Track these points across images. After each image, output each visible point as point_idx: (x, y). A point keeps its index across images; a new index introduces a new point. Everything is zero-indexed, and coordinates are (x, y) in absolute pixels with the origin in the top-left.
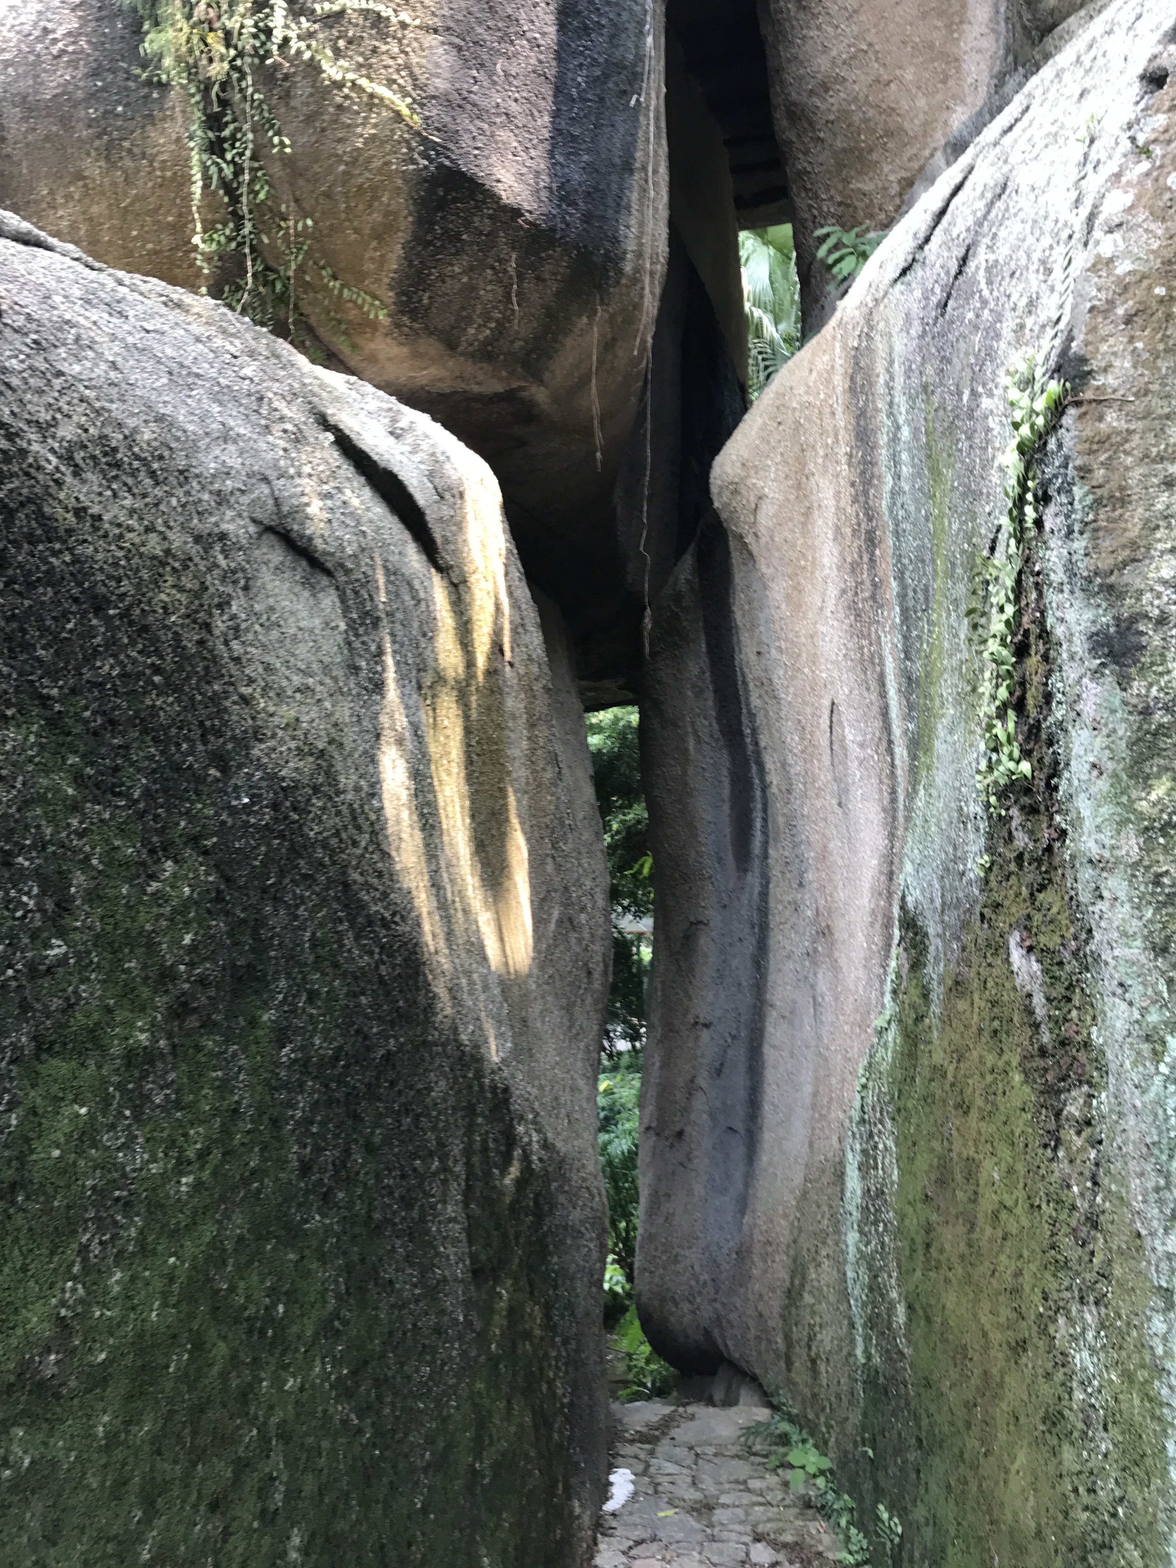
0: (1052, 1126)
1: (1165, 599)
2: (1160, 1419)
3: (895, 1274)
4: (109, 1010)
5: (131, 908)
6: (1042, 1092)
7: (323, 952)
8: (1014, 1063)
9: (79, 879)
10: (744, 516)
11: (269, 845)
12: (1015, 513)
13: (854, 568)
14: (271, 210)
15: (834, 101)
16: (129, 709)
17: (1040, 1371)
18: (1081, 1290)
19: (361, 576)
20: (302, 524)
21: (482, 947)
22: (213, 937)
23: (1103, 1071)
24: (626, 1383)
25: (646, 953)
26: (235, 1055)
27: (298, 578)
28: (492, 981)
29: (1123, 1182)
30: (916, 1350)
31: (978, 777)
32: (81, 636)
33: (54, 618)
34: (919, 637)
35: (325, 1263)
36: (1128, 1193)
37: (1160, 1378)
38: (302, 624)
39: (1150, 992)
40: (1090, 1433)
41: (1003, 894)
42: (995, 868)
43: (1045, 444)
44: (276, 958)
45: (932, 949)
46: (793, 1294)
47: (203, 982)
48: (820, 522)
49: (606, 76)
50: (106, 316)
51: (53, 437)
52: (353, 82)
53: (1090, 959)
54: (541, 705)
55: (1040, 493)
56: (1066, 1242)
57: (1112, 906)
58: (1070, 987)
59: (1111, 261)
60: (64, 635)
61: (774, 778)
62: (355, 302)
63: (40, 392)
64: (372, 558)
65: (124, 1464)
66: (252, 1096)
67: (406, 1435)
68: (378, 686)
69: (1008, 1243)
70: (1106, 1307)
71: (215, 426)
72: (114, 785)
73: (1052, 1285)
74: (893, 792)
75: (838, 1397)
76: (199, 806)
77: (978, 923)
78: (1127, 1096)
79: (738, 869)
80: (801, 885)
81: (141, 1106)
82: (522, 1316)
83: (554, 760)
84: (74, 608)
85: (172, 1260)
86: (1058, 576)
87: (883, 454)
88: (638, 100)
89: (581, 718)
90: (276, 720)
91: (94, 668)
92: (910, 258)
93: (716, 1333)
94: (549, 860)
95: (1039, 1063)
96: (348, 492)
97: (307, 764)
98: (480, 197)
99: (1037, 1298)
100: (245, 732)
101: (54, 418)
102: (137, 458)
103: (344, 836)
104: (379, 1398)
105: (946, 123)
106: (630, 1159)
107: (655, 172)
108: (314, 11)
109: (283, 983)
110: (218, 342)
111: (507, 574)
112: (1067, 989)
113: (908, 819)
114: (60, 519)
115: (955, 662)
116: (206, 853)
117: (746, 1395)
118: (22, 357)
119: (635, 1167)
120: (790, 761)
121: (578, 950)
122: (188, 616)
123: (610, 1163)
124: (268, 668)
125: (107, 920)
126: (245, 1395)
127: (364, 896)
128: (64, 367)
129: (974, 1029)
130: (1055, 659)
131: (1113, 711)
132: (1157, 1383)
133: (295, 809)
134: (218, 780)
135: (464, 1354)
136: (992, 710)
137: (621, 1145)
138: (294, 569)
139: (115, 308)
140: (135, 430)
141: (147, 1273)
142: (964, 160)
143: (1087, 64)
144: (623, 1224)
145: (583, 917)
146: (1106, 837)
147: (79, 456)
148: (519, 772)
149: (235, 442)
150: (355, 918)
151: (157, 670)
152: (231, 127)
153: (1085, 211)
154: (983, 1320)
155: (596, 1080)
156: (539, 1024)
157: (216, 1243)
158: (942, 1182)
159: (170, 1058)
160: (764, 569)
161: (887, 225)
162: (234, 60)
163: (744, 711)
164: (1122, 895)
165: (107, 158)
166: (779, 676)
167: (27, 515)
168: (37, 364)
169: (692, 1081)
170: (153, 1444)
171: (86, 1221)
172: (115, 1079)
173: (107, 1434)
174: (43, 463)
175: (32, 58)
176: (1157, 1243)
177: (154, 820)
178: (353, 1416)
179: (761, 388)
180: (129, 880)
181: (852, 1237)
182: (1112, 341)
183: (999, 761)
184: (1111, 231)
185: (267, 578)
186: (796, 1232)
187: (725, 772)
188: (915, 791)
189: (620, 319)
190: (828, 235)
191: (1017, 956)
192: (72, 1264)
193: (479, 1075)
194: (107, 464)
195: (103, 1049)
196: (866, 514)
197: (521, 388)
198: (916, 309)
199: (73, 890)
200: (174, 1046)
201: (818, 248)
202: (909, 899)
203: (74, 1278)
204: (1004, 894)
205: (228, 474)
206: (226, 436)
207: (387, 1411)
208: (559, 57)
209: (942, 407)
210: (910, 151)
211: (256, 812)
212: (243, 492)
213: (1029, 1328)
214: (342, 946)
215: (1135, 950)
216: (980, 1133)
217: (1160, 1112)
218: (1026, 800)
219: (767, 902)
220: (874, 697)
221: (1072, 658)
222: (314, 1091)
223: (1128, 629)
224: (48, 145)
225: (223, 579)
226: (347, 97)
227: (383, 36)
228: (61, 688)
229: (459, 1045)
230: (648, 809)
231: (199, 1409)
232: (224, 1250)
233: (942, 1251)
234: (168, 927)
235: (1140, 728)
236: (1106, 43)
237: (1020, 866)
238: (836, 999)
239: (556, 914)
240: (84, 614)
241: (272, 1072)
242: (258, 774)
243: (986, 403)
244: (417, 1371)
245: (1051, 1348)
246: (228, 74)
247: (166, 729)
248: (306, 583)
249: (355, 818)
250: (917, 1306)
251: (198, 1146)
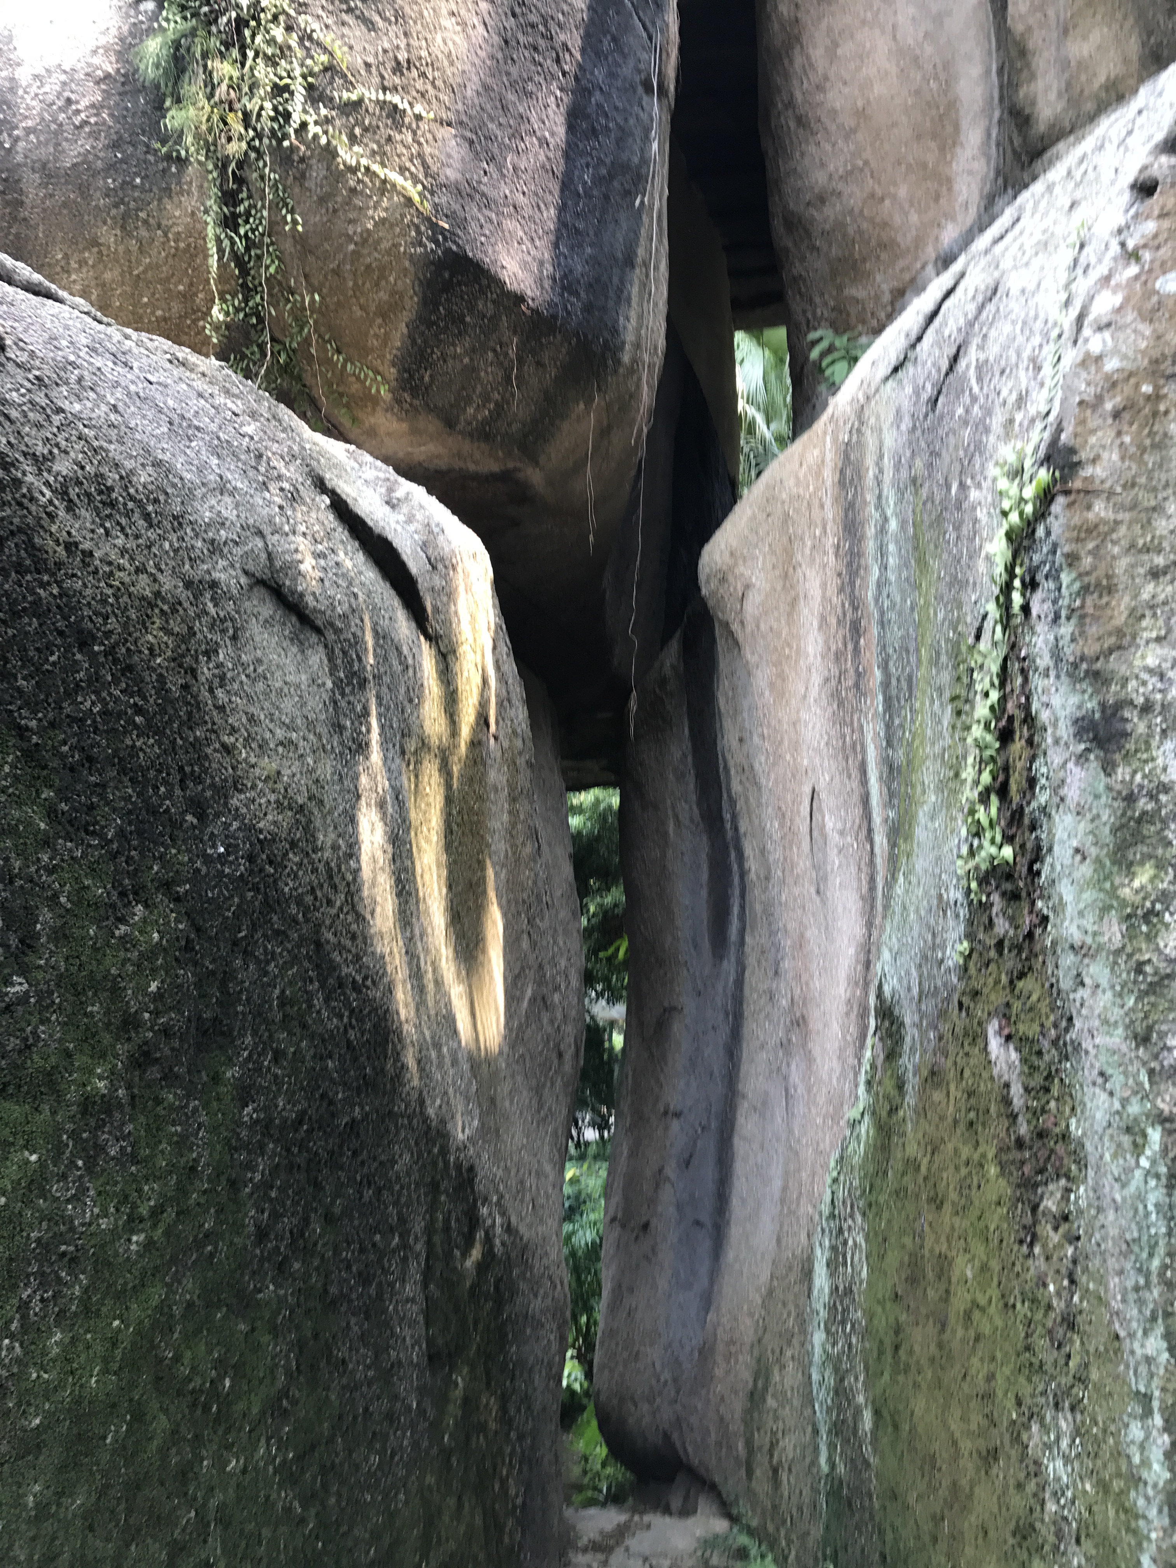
0: (1028, 1219)
1: (1150, 687)
2: (1135, 1532)
3: (861, 1378)
4: (68, 1055)
5: (97, 950)
6: (1018, 1186)
7: (293, 1011)
8: (990, 1155)
9: (46, 915)
10: (731, 604)
11: (242, 897)
12: (1001, 599)
13: (838, 657)
14: (280, 283)
15: (830, 212)
16: (108, 746)
17: (1012, 1482)
18: (1055, 1395)
19: (350, 636)
20: (296, 579)
21: (454, 1021)
22: (178, 987)
23: (1082, 1163)
24: (579, 1488)
25: (618, 1040)
26: (195, 1110)
27: (287, 633)
28: (462, 1056)
29: (1101, 1280)
30: (882, 1458)
31: (960, 863)
32: (64, 669)
33: (37, 649)
34: (902, 726)
35: (276, 1337)
36: (1106, 1291)
37: (1136, 1488)
38: (289, 679)
39: (1131, 1081)
40: (1062, 1547)
41: (982, 982)
42: (975, 956)
43: (1034, 531)
44: (243, 1013)
45: (908, 1039)
46: (756, 1397)
47: (166, 1032)
48: (806, 611)
49: (611, 176)
50: (110, 364)
51: (49, 471)
52: (367, 169)
53: (1069, 1048)
54: (524, 779)
55: (1028, 579)
56: (1041, 1343)
57: (1094, 993)
58: (1049, 1077)
59: (1099, 359)
60: (47, 667)
61: (752, 865)
62: (358, 378)
63: (39, 426)
64: (362, 620)
65: (54, 1539)
66: (211, 1155)
67: (350, 1530)
68: (361, 747)
69: (981, 1345)
70: (1082, 1413)
71: (212, 477)
72: (88, 824)
73: (1026, 1390)
74: (872, 880)
75: (800, 1509)
76: (174, 851)
77: (956, 1011)
78: (1107, 1189)
79: (714, 955)
80: (776, 973)
81: (95, 1158)
82: (478, 1408)
83: (535, 835)
84: (59, 641)
85: (116, 1323)
86: (1044, 661)
87: (870, 546)
88: (642, 202)
89: (562, 796)
90: (257, 771)
91: (74, 702)
92: (902, 357)
93: (675, 1436)
94: (525, 936)
95: (1016, 1155)
96: (341, 554)
97: (286, 819)
98: (485, 282)
99: (1010, 1403)
100: (226, 780)
101: (51, 452)
102: (132, 498)
103: (319, 894)
104: (325, 1486)
105: (937, 238)
106: (594, 1250)
107: (656, 268)
108: (332, 99)
109: (249, 1040)
110: (220, 400)
111: (495, 648)
112: (1046, 1078)
113: (886, 907)
114: (51, 552)
115: (937, 749)
116: (177, 899)
117: (705, 1505)
118: (23, 391)
119: (598, 1259)
120: (769, 846)
121: (550, 1030)
122: (174, 660)
123: (573, 1254)
124: (252, 719)
125: (71, 961)
126: (185, 1473)
127: (336, 957)
128: (66, 405)
129: (950, 1120)
130: (1039, 745)
131: (1097, 797)
132: (1133, 1494)
133: (271, 863)
134: (194, 827)
135: (415, 1445)
136: (975, 795)
137: (585, 1236)
138: (284, 624)
139: (120, 358)
140: (132, 472)
141: (89, 1336)
142: (956, 268)
143: (1078, 175)
144: (584, 1319)
145: (557, 997)
146: (1089, 923)
147: (73, 492)
148: (499, 845)
149: (231, 494)
150: (326, 980)
151: (139, 710)
152: (246, 204)
153: (1074, 312)
154: (953, 1427)
155: (562, 1170)
156: (507, 1103)
157: (163, 1308)
158: (913, 1280)
159: (127, 1109)
160: (749, 656)
161: (878, 331)
162: (253, 139)
163: (725, 796)
164: (1104, 982)
165: (123, 228)
166: (760, 763)
167: (16, 545)
168: (38, 400)
169: (660, 1171)
170: (85, 1518)
171: (28, 1276)
172: (69, 1126)
173: (37, 1504)
174: (37, 495)
175: (53, 127)
176: (1136, 1346)
177: (127, 862)
178: (296, 1504)
179: (750, 483)
180: (98, 921)
181: (819, 1338)
182: (1100, 434)
183: (981, 847)
184: (1100, 329)
185: (255, 628)
186: (760, 1332)
187: (704, 856)
188: (894, 878)
189: (616, 408)
190: (821, 339)
191: (995, 1044)
192: (11, 1321)
193: (444, 1151)
194: (101, 502)
195: (59, 1095)
196: (852, 603)
197: (516, 469)
198: (906, 405)
199: (39, 926)
200: (133, 1097)
201: (810, 350)
202: (887, 989)
203: (12, 1336)
204: (984, 981)
205: (223, 524)
206: (222, 488)
207: (333, 1500)
208: (567, 156)
209: (931, 498)
210: (901, 263)
211: (231, 863)
212: (236, 543)
213: (1002, 1435)
214: (311, 1006)
215: (1117, 1039)
216: (953, 1228)
217: (1141, 1207)
218: (1008, 886)
219: (742, 990)
220: (855, 784)
221: (1057, 742)
222: (274, 1154)
223: (1114, 714)
224: (65, 212)
225: (212, 628)
226: (359, 181)
227: (398, 126)
228: (40, 720)
229: (426, 1119)
230: (627, 892)
231: (135, 1486)
232: (172, 1316)
233: (911, 1352)
234: (134, 973)
235: (1124, 814)
236: (1097, 159)
237: (1001, 953)
238: (809, 1090)
239: (529, 993)
240: (68, 648)
241: (233, 1130)
242: (235, 825)
243: (974, 495)
244: (366, 1459)
245: (1024, 1456)
246: (246, 153)
247: (144, 771)
248: (295, 639)
249: (331, 877)
250: (885, 1413)
251: (152, 1203)
